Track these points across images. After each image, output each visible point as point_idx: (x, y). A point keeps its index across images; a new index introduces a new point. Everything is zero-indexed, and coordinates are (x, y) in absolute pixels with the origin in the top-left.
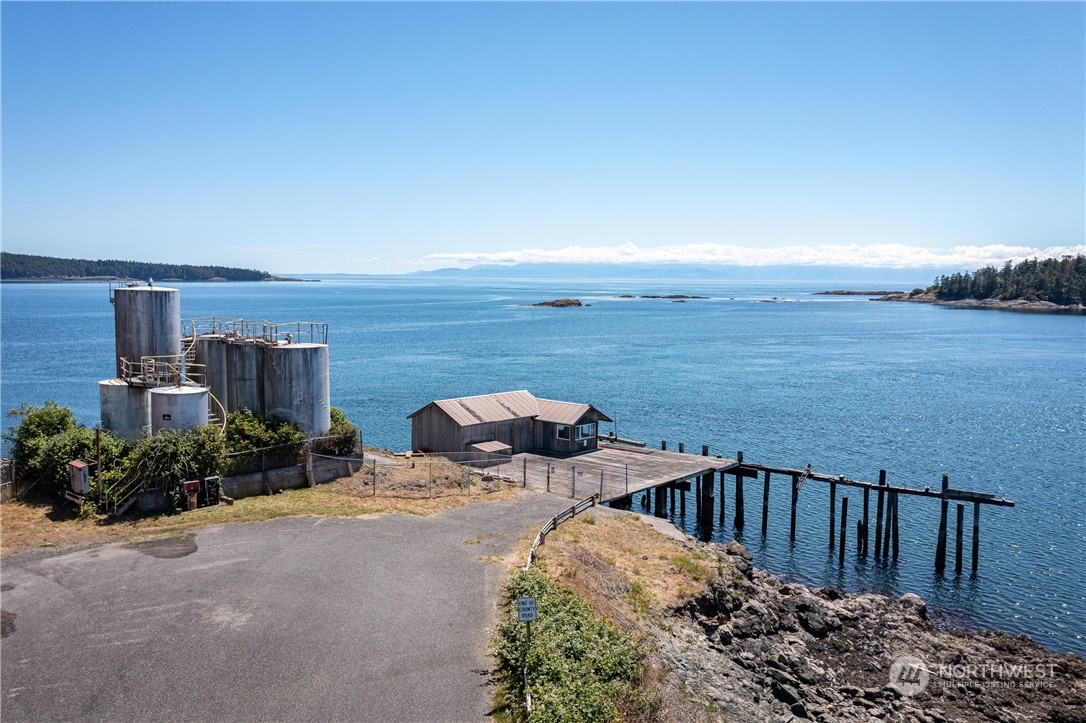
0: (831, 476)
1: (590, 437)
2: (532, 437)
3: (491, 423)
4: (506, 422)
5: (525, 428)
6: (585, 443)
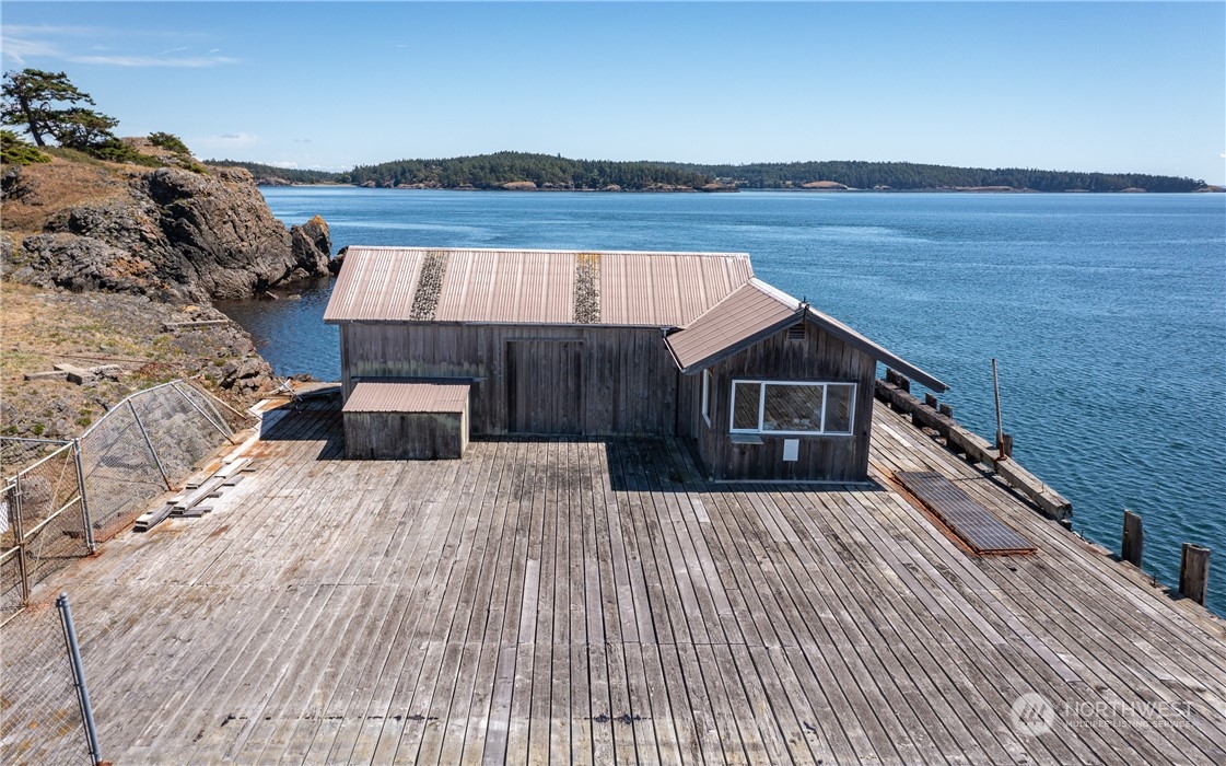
1: (821, 432)
2: (670, 399)
3: (470, 326)
4: (542, 334)
5: (635, 365)
6: (791, 451)
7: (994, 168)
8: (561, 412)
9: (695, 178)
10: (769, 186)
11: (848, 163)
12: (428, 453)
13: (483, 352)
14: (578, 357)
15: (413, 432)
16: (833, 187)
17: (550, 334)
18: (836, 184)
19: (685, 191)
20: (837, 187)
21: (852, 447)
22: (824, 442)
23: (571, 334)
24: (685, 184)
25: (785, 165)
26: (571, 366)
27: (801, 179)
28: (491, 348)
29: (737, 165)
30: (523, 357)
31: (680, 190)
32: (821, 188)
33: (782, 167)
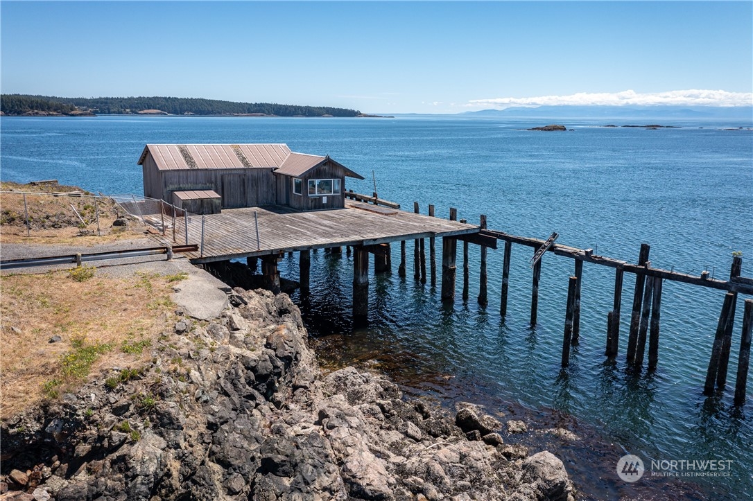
0: (577, 250)
1: (332, 194)
2: (274, 192)
3: (211, 170)
4: (233, 172)
5: (263, 181)
6: (325, 200)
7: (254, 103)
8: (239, 200)
9: (62, 107)
10: (114, 112)
11: (165, 98)
12: (210, 212)
13: (213, 179)
14: (244, 180)
15: (205, 205)
16: (158, 114)
17: (235, 172)
18: (159, 111)
19: (56, 115)
20: (162, 114)
21: (340, 198)
22: (333, 197)
23: (242, 172)
24: (55, 110)
25: (123, 99)
26: (242, 183)
27: (136, 108)
28: (216, 178)
29: (89, 98)
30: (226, 180)
31: (52, 115)
32: (150, 114)
33: (122, 100)
